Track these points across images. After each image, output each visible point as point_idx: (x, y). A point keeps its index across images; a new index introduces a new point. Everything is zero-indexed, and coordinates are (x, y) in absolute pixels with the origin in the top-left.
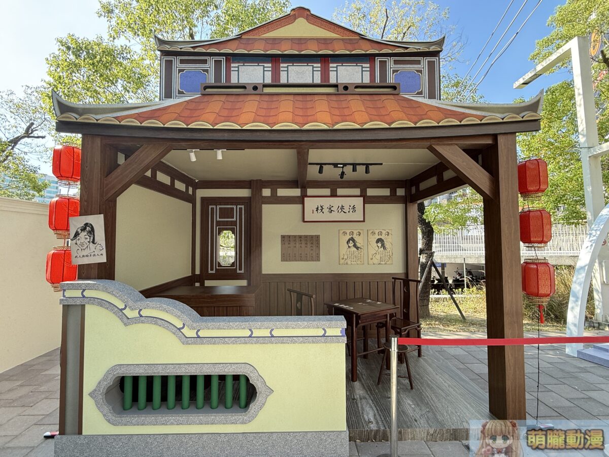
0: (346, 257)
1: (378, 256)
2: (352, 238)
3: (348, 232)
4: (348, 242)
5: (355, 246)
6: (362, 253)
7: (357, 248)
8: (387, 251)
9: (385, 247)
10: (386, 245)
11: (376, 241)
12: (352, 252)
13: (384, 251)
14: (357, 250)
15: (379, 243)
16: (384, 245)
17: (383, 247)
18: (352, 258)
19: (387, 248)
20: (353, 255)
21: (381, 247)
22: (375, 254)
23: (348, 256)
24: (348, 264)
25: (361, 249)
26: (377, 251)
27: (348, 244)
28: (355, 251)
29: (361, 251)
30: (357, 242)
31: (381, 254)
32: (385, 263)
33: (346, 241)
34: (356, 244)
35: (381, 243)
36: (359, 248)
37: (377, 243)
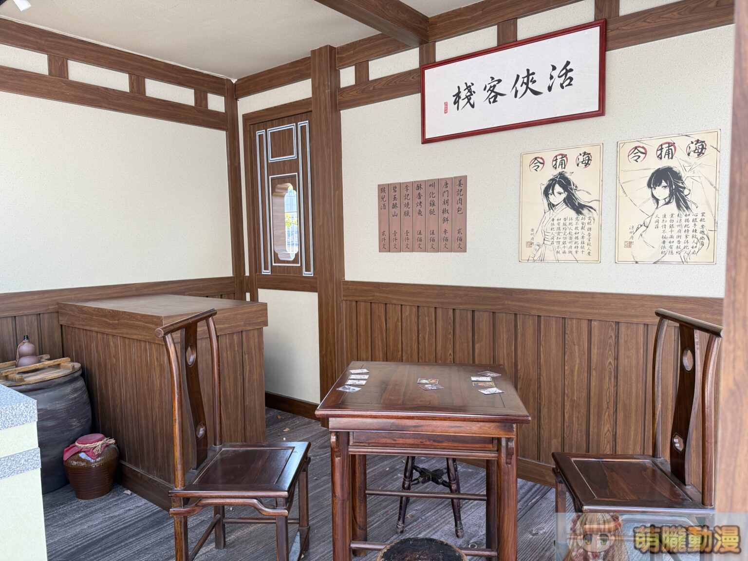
0: (539, 239)
2: (562, 175)
3: (549, 157)
4: (547, 191)
5: (571, 201)
6: (594, 226)
7: (578, 208)
8: (691, 215)
9: (686, 198)
10: (689, 194)
11: (648, 179)
12: (559, 224)
13: (678, 215)
14: (578, 215)
15: (660, 187)
16: (683, 192)
17: (674, 199)
18: (561, 243)
19: (695, 204)
20: (564, 231)
21: (667, 200)
22: (641, 226)
23: (546, 236)
24: (546, 261)
25: (590, 211)
26: (652, 215)
27: (549, 198)
28: (568, 219)
29: (592, 219)
30: (576, 187)
31: (665, 228)
32: (684, 261)
33: (543, 188)
34: (576, 195)
35: (670, 186)
36: (583, 209)
37: (654, 186)
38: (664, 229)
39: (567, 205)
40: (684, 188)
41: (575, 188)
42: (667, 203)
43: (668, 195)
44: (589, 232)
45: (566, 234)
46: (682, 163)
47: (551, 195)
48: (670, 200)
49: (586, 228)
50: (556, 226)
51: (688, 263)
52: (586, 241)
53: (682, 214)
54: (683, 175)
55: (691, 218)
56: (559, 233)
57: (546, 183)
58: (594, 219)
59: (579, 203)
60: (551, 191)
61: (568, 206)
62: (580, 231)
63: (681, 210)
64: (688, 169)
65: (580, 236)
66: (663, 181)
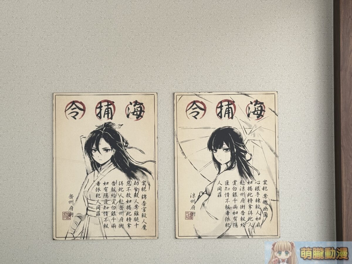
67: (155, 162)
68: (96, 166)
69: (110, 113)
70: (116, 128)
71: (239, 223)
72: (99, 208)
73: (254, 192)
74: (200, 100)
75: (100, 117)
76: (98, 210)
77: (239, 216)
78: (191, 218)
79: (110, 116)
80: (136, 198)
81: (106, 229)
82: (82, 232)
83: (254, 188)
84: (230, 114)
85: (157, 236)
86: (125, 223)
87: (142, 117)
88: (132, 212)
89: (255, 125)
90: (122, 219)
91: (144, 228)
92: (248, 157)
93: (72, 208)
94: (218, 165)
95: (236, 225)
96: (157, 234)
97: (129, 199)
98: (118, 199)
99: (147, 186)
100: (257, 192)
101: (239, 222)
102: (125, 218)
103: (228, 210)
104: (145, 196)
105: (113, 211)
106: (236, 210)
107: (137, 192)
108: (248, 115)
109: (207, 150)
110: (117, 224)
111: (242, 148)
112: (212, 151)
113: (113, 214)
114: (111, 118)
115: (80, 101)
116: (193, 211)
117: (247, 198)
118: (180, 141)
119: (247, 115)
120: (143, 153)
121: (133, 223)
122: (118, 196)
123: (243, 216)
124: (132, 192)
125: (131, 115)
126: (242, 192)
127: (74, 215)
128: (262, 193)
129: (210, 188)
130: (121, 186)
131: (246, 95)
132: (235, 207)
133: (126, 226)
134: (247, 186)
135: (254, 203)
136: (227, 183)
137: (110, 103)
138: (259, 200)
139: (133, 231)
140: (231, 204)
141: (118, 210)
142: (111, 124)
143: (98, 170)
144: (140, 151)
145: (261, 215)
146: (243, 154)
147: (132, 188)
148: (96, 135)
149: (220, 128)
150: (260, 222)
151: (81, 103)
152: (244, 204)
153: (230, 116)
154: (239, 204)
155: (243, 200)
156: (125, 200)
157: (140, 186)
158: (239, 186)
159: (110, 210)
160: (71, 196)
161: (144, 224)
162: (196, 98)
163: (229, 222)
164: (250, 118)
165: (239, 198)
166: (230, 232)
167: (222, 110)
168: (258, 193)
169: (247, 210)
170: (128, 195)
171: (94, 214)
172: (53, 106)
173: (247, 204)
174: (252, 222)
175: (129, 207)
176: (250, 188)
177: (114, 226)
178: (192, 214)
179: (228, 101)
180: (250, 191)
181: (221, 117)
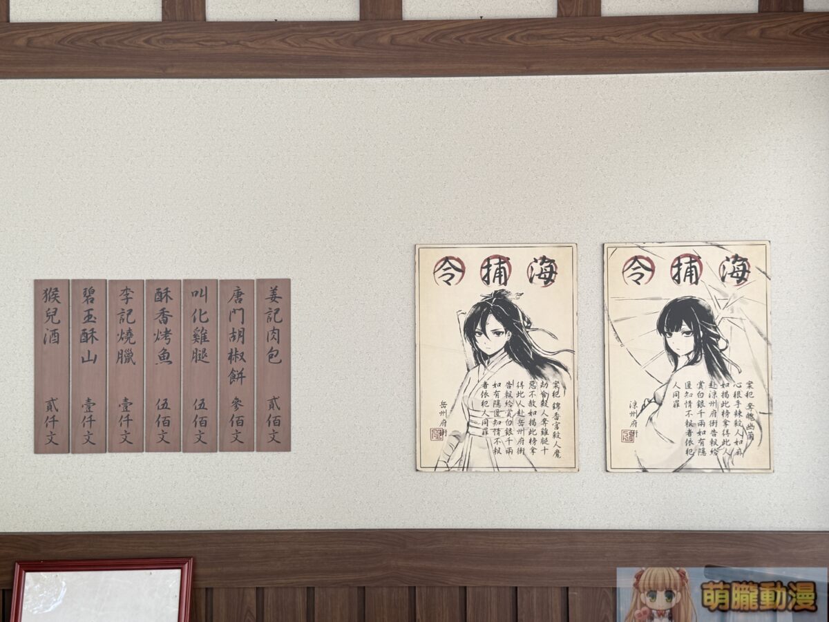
0: (457, 423)
1: (671, 420)
2: (500, 297)
3: (473, 258)
4: (472, 327)
5: (519, 350)
6: (565, 400)
7: (535, 364)
8: (731, 385)
9: (722, 356)
10: (726, 347)
11: (657, 316)
12: (497, 394)
13: (711, 385)
14: (535, 378)
15: (679, 333)
16: (717, 345)
17: (703, 355)
18: (503, 432)
19: (736, 365)
20: (508, 408)
21: (692, 356)
22: (650, 402)
23: (471, 418)
24: (474, 470)
25: (556, 370)
26: (668, 382)
27: (475, 340)
28: (516, 385)
29: (560, 385)
30: (529, 322)
31: (690, 406)
32: (724, 467)
33: (463, 319)
34: (528, 339)
35: (696, 333)
36: (543, 367)
37: (668, 330)
38: (688, 409)
39: (511, 356)
40: (718, 337)
41: (526, 324)
42: (692, 362)
43: (692, 349)
44: (556, 410)
45: (512, 414)
46: (714, 293)
47: (480, 334)
48: (696, 357)
49: (550, 404)
50: (491, 398)
51: (732, 471)
52: (551, 428)
53: (716, 383)
54: (717, 313)
55: (731, 390)
56: (498, 412)
57: (468, 309)
58: (565, 387)
59: (535, 355)
60: (479, 327)
61: (514, 359)
62: (539, 409)
63: (714, 376)
64: (722, 304)
65: (538, 419)
66: (684, 323)
67: (573, 352)
68: (481, 357)
69: (503, 276)
70: (512, 298)
71: (708, 451)
72: (486, 422)
73: (732, 401)
74: (646, 254)
75: (488, 282)
76: (485, 426)
77: (708, 437)
78: (632, 440)
79: (503, 281)
80: (544, 408)
81: (498, 455)
82: (460, 459)
83: (731, 394)
84: (694, 276)
85: (577, 468)
86: (527, 447)
87: (553, 281)
88: (539, 429)
89: (734, 294)
90: (522, 440)
91: (557, 455)
92: (722, 344)
93: (444, 422)
94: (675, 357)
95: (703, 452)
96: (577, 465)
97: (533, 409)
98: (515, 409)
99: (562, 389)
100: (737, 399)
101: (708, 448)
102: (527, 438)
103: (691, 428)
104: (558, 404)
105: (509, 427)
106: (702, 429)
107: (545, 399)
108: (723, 279)
109: (656, 334)
110: (515, 448)
111: (712, 331)
112: (665, 334)
113: (508, 432)
114: (505, 284)
115: (456, 257)
116: (633, 428)
117: (721, 410)
118: (612, 319)
119: (720, 279)
120: (555, 337)
121: (539, 446)
122: (515, 405)
123: (714, 438)
124: (538, 399)
125: (536, 278)
126: (712, 399)
127: (448, 433)
128: (745, 401)
129: (660, 393)
130: (520, 389)
131: (718, 246)
132: (702, 424)
133: (528, 452)
134: (720, 390)
135: (732, 418)
136: (689, 386)
137: (503, 260)
138: (740, 412)
139: (539, 459)
140: (696, 419)
141: (515, 427)
142: (504, 293)
143: (484, 365)
144: (551, 334)
145: (742, 436)
146: (714, 339)
147: (538, 392)
148: (482, 309)
149: (676, 300)
150: (743, 447)
151: (458, 260)
152: (715, 419)
153: (694, 280)
154: (707, 419)
155: (714, 413)
156: (526, 410)
157: (550, 389)
158: (707, 390)
159: (503, 426)
160: (444, 404)
161: (556, 448)
162: (638, 252)
163: (692, 447)
164: (725, 283)
165: (708, 409)
166: (694, 463)
167: (681, 271)
168: (738, 402)
169: (720, 428)
170: (531, 403)
171: (479, 432)
172: (416, 265)
173: (720, 419)
174: (728, 448)
175: (533, 422)
176: (725, 394)
177: (509, 451)
178: (633, 433)
179: (691, 256)
180: (725, 399)
181: (678, 282)
